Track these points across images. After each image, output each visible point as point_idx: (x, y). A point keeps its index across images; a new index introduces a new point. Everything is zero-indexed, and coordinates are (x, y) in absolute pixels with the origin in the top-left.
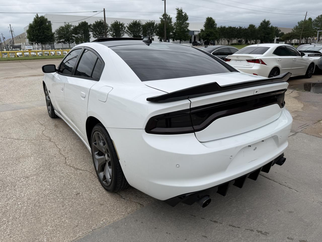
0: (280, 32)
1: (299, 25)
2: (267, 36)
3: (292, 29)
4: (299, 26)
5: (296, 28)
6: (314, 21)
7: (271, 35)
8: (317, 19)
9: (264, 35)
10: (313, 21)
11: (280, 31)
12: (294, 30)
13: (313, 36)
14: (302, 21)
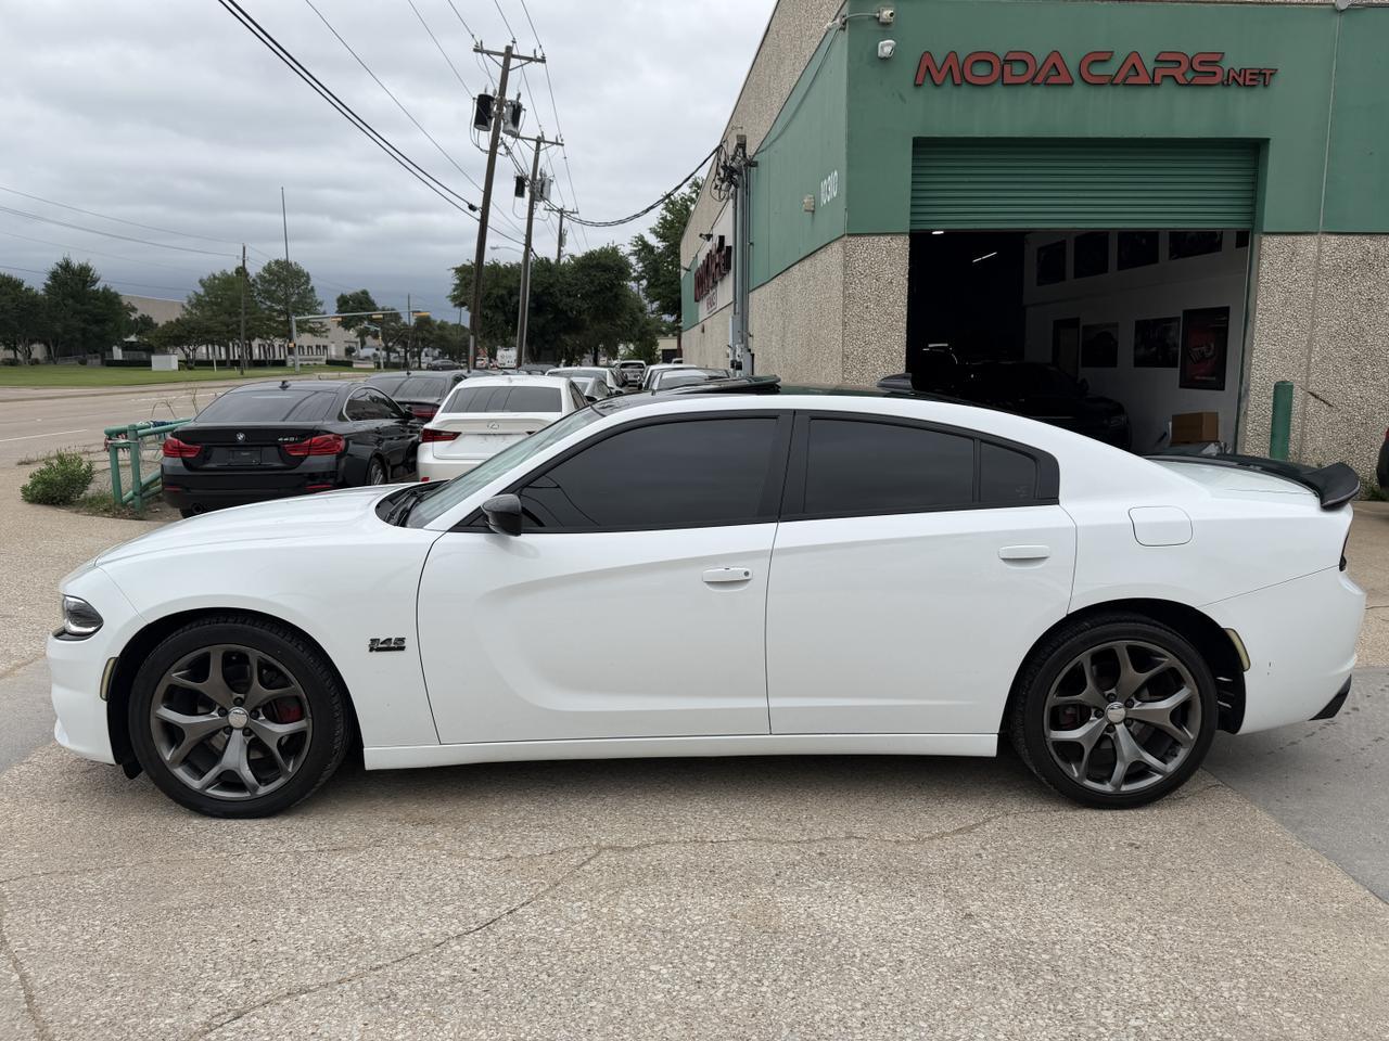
0: (134, 316)
1: (206, 291)
2: (96, 329)
3: (183, 307)
4: (208, 294)
5: (198, 300)
6: (258, 281)
7: (112, 325)
8: (266, 275)
9: (82, 325)
10: (254, 280)
11: (134, 310)
12: (190, 308)
13: (268, 334)
14: (215, 277)
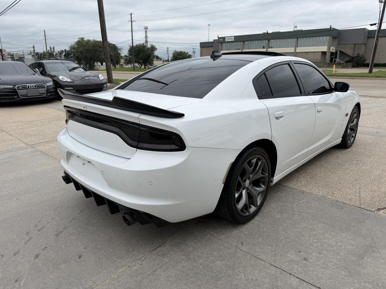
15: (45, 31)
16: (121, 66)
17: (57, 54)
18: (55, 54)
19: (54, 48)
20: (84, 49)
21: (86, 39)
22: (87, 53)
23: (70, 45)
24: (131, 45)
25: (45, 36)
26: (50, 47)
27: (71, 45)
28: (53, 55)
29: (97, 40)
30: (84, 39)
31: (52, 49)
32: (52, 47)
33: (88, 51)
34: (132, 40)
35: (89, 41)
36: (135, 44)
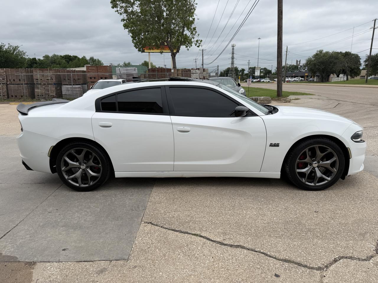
15: (287, 47)
16: (362, 77)
17: (301, 67)
18: (299, 66)
19: (300, 61)
20: (317, 61)
21: (324, 51)
22: (320, 65)
23: (307, 58)
24: (369, 54)
25: (287, 52)
26: (297, 60)
27: (309, 58)
28: (298, 67)
29: (337, 51)
30: (323, 51)
31: (298, 63)
32: (299, 61)
33: (322, 63)
34: (371, 49)
35: (327, 53)
36: (373, 54)
